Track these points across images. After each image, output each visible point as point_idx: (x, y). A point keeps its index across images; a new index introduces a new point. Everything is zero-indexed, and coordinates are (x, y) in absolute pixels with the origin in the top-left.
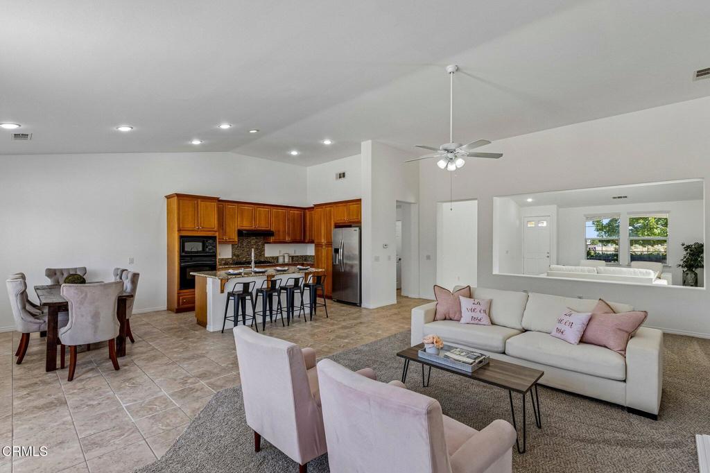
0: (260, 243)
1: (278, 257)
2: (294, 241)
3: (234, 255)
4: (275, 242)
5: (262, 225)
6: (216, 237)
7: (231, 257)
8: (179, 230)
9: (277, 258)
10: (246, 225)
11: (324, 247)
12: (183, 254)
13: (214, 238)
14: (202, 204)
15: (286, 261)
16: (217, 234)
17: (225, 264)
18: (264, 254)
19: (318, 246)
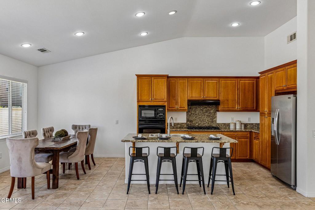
0: (212, 111)
2: (245, 110)
3: (188, 120)
4: (223, 111)
5: (211, 95)
6: (165, 106)
7: (186, 122)
8: (138, 101)
9: (228, 125)
10: (196, 95)
11: (266, 116)
12: (141, 119)
13: (164, 107)
14: (155, 81)
15: (238, 128)
16: (166, 104)
17: (180, 128)
18: (216, 121)
19: (262, 114)
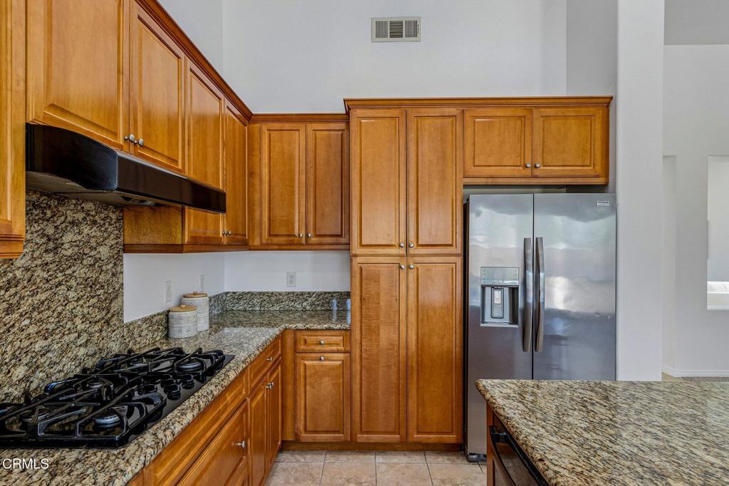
0: (105, 251)
1: (167, 314)
18: (119, 313)
